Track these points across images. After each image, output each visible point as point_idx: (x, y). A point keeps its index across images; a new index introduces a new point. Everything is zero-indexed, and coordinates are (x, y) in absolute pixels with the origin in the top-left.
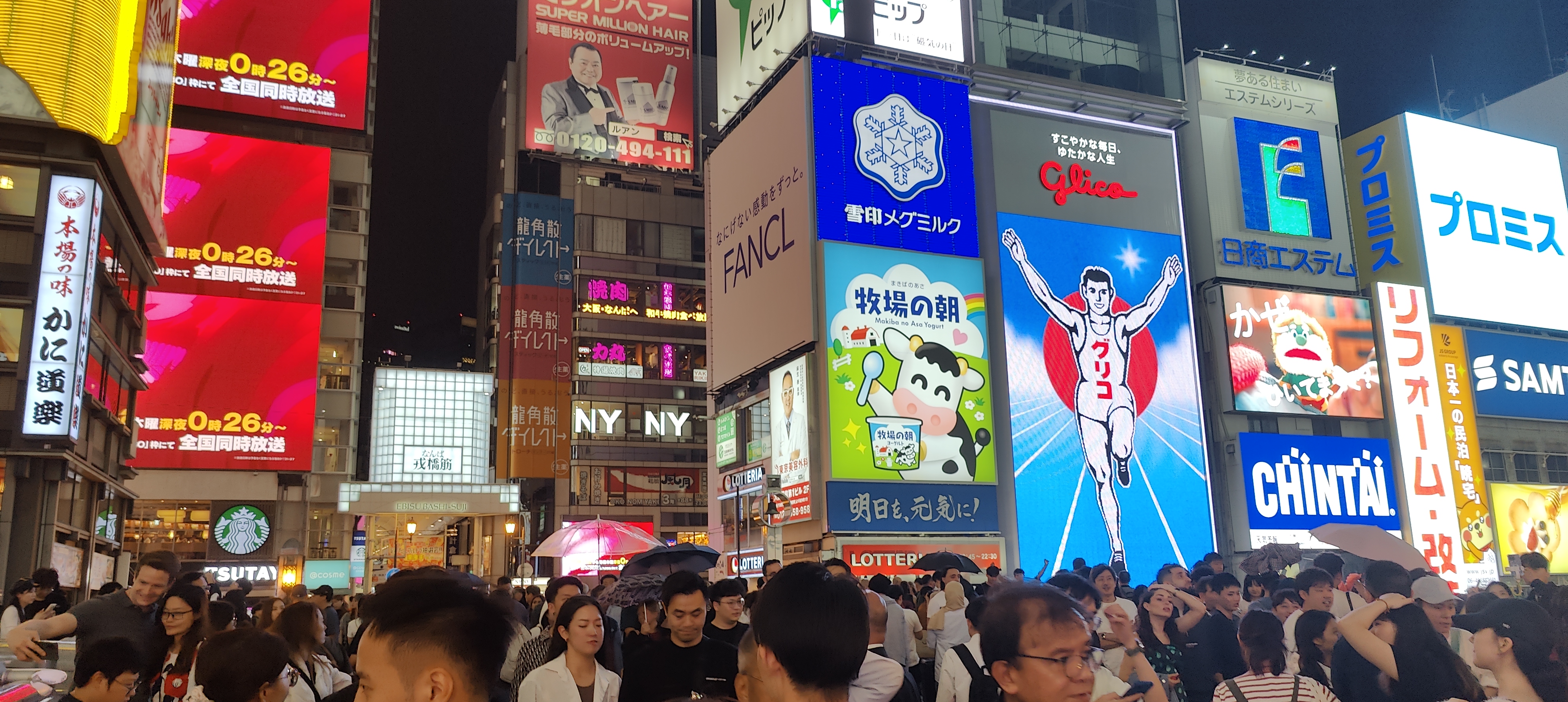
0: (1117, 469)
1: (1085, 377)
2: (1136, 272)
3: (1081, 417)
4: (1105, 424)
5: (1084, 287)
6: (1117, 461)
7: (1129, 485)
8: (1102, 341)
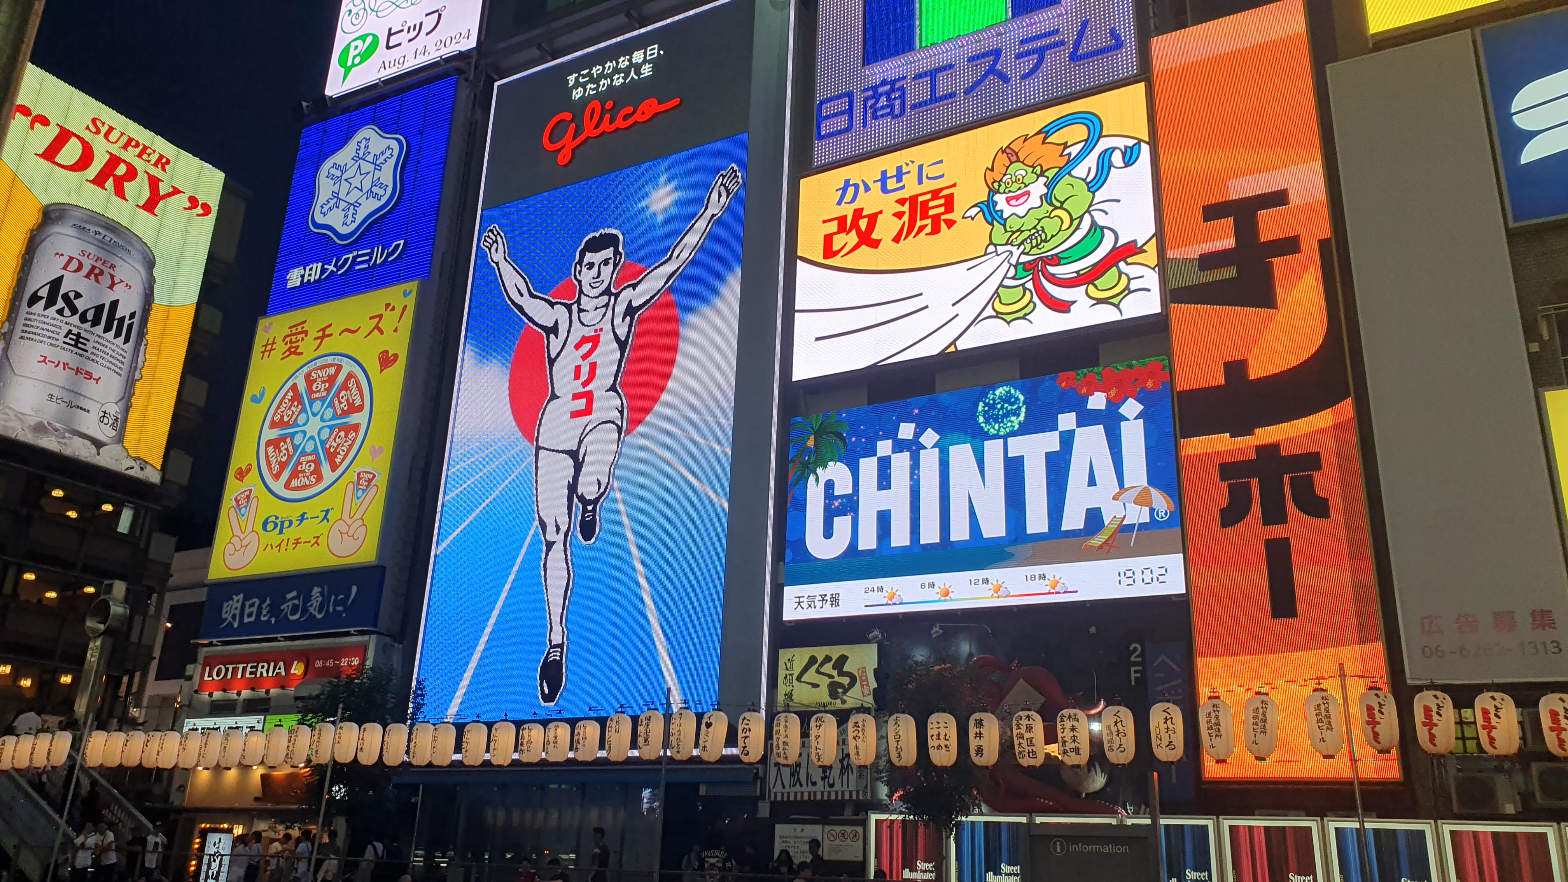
0: (580, 518)
1: (557, 392)
2: (668, 216)
3: (541, 451)
4: (573, 454)
5: (578, 266)
6: (580, 505)
7: (593, 540)
8: (593, 333)
